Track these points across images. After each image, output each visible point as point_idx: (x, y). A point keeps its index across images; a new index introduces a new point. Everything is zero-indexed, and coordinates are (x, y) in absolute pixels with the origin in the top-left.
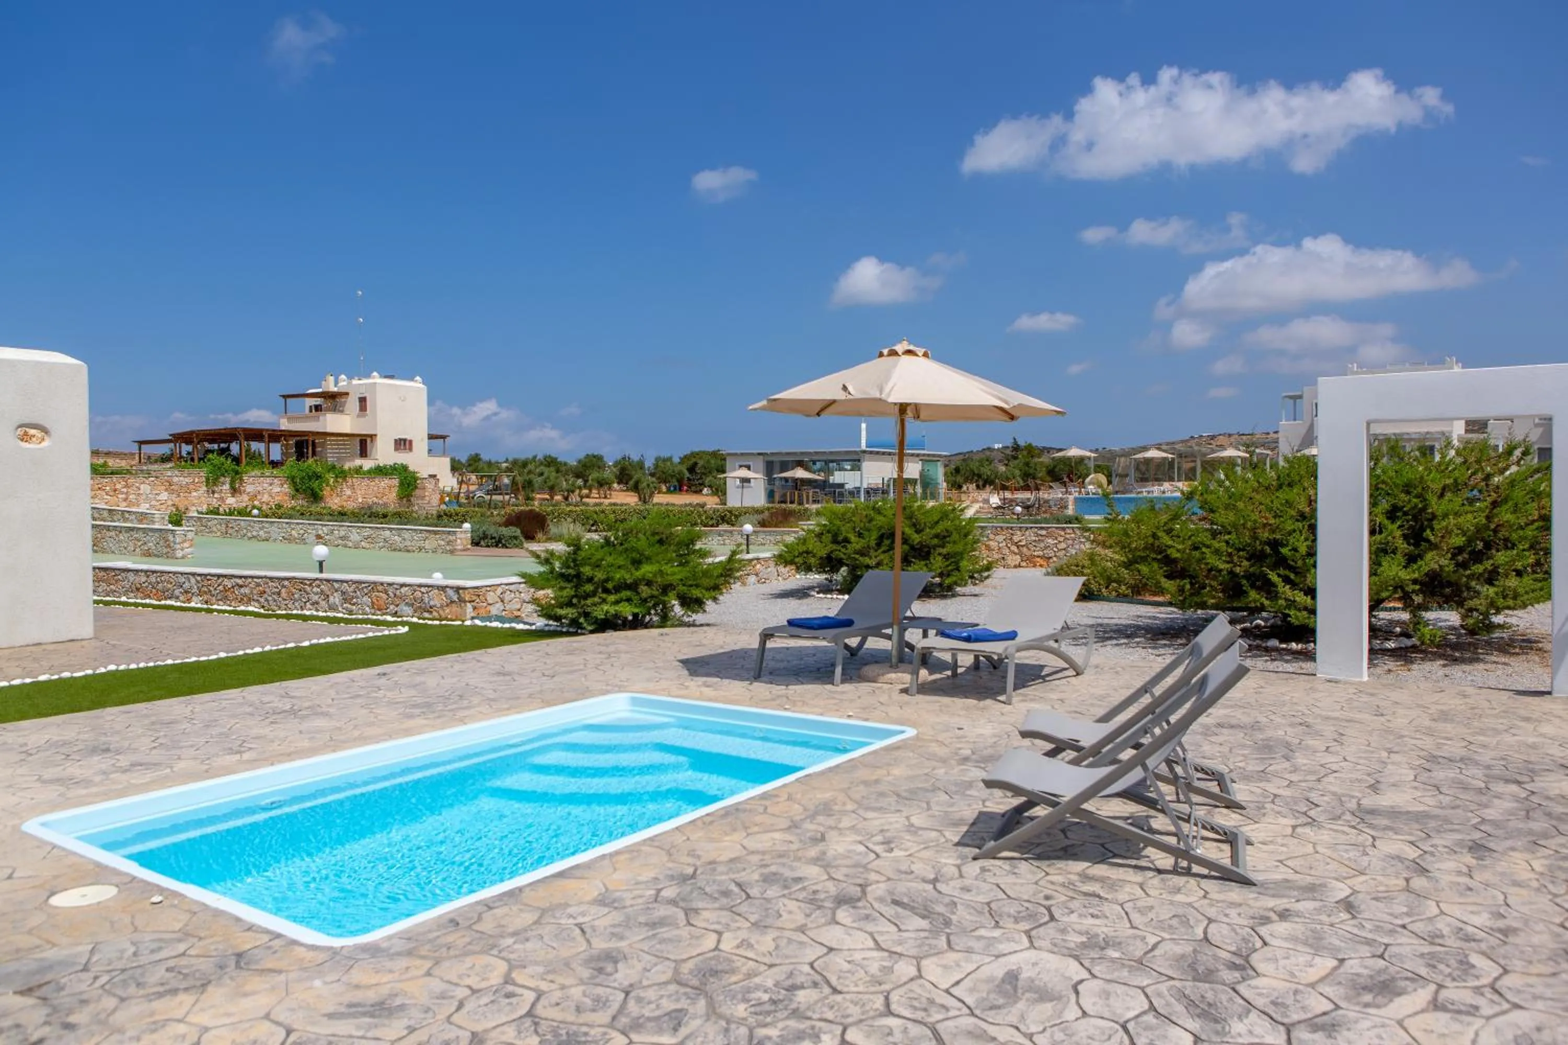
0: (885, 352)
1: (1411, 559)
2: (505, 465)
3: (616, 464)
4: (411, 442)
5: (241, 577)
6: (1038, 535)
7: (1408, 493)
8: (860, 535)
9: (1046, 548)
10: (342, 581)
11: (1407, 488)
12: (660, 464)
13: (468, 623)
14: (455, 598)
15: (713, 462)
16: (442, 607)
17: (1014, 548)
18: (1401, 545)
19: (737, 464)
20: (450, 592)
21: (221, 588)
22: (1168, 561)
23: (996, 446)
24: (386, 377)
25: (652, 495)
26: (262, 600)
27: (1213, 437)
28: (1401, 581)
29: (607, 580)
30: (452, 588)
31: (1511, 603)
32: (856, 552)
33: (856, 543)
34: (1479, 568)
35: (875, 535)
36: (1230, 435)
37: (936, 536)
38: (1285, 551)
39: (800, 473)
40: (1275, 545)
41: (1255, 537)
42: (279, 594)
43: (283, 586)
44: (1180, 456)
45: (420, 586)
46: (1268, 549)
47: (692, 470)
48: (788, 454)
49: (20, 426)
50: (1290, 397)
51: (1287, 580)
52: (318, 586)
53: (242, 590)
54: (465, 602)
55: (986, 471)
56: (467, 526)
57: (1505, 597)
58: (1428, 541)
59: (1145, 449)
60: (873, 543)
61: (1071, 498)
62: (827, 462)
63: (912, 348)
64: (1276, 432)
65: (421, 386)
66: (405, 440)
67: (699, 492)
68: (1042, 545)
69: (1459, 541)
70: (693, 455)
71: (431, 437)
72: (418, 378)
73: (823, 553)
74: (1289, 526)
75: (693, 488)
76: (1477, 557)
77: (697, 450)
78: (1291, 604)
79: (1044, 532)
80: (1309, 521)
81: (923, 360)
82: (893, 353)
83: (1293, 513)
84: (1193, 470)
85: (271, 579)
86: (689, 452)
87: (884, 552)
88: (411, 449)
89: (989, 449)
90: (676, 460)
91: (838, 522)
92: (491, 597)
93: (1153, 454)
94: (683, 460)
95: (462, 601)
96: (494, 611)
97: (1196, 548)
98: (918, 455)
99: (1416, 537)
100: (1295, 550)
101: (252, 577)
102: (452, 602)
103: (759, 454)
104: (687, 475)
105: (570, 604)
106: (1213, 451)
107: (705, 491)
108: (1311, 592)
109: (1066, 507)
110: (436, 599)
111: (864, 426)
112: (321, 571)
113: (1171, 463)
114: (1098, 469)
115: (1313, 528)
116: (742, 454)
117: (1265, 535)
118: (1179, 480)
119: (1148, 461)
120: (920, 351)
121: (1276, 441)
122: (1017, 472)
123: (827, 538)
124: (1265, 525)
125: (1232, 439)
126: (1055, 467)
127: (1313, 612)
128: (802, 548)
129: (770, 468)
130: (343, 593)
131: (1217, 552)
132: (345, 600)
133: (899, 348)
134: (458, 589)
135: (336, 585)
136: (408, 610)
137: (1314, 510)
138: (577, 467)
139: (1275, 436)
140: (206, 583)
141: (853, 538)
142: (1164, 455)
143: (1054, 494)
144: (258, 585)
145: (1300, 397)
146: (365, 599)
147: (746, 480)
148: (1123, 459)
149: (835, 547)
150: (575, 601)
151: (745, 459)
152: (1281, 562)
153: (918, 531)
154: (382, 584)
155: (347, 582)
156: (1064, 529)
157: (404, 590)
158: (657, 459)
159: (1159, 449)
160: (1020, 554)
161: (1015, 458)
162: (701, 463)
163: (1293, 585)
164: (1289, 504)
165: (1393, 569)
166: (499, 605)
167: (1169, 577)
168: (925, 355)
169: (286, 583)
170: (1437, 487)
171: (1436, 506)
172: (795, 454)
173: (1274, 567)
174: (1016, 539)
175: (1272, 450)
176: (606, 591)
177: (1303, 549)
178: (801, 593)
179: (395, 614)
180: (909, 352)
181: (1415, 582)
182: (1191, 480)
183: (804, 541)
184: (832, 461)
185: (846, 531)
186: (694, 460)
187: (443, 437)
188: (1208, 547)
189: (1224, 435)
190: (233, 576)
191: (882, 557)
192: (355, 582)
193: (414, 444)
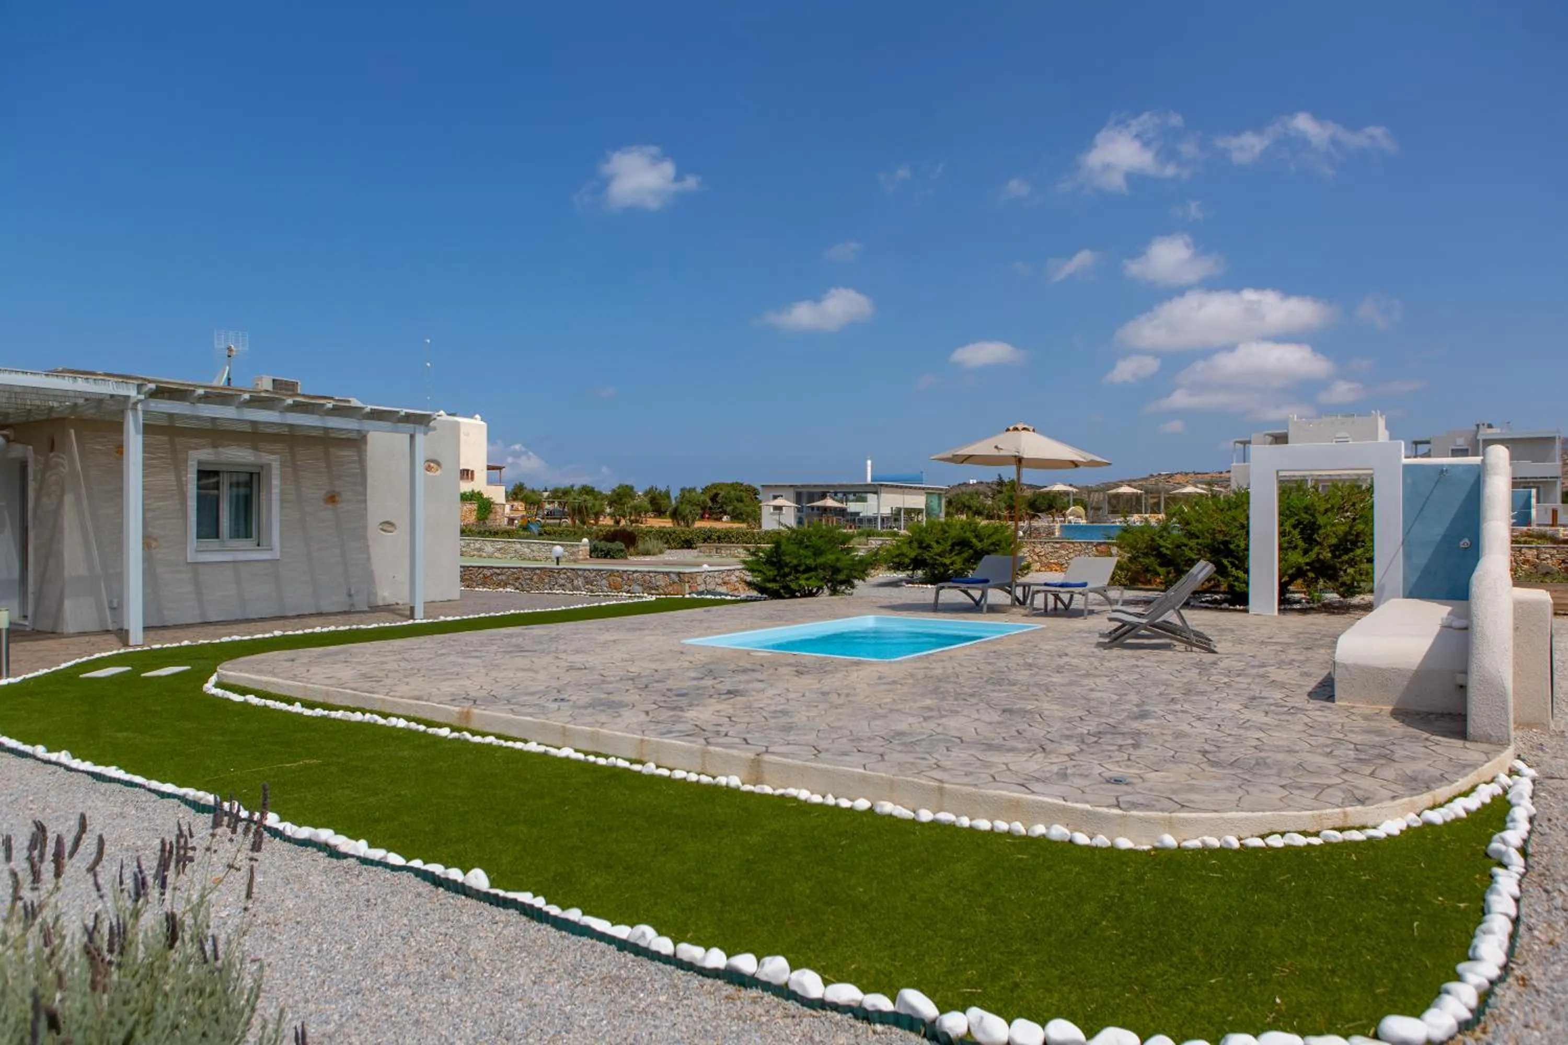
0: (1011, 428)
1: (1306, 552)
2: (546, 494)
3: (646, 494)
4: (472, 472)
5: (498, 568)
6: (1053, 547)
7: (1306, 513)
8: (938, 542)
9: (1060, 557)
10: (585, 570)
11: (1306, 509)
12: (687, 494)
13: (687, 596)
14: (677, 579)
15: (732, 492)
16: (666, 586)
17: (1036, 558)
18: (1301, 543)
19: (771, 495)
20: (673, 576)
21: (481, 576)
22: (1160, 555)
23: (971, 482)
24: (449, 415)
25: (693, 521)
26: (517, 584)
27: (1171, 476)
28: (1300, 563)
29: (799, 565)
30: (674, 573)
31: (1363, 578)
32: (936, 555)
33: (937, 549)
34: (1345, 558)
35: (949, 543)
36: (1187, 474)
37: (993, 544)
38: (1232, 546)
39: (830, 502)
40: (1226, 543)
41: (1214, 539)
42: (531, 579)
43: (535, 574)
44: (1146, 492)
45: (649, 572)
46: (1222, 547)
47: (714, 498)
48: (815, 486)
49: (428, 461)
50: (1241, 442)
51: (1233, 564)
52: (565, 573)
53: (500, 577)
54: (684, 582)
55: (975, 503)
56: (585, 540)
57: (1361, 574)
58: (1316, 541)
59: (1117, 485)
60: (948, 548)
61: (1058, 525)
62: (845, 494)
63: (1026, 426)
64: (1229, 472)
65: (482, 423)
66: (468, 471)
67: (720, 519)
68: (1057, 555)
69: (1334, 541)
70: (714, 486)
71: (489, 468)
72: (477, 416)
73: (913, 554)
74: (1234, 532)
75: (714, 516)
76: (1347, 551)
77: (717, 481)
78: (1237, 579)
79: (1058, 546)
80: (1245, 528)
81: (1032, 433)
82: (1016, 429)
83: (1237, 524)
84: (1158, 504)
85: (525, 569)
86: (709, 484)
87: (956, 555)
88: (472, 479)
89: (965, 484)
90: (699, 490)
91: (924, 534)
92: (699, 580)
93: (1125, 489)
94: (706, 490)
95: (681, 581)
96: (700, 589)
97: (1178, 547)
98: (924, 489)
99: (1310, 540)
100: (1238, 546)
101: (509, 568)
102: (674, 583)
103: (791, 486)
104: (710, 504)
105: (774, 580)
106: (1175, 489)
107: (725, 518)
108: (1247, 571)
109: (1053, 534)
110: (661, 581)
111: (869, 462)
112: (558, 564)
113: (1138, 497)
114: (1076, 502)
115: (1248, 533)
116: (776, 486)
117: (1220, 537)
118: (1146, 513)
119: (1118, 496)
120: (1031, 428)
121: (1229, 480)
122: (1003, 505)
123: (915, 545)
124: (1220, 532)
125: (1189, 478)
126: (1035, 501)
127: (1247, 584)
128: (897, 552)
129: (798, 498)
130: (585, 578)
131: (1191, 549)
132: (587, 583)
133: (1020, 426)
134: (679, 574)
135: (580, 573)
136: (639, 588)
137: (1248, 523)
138: (611, 496)
139: (1227, 475)
140: (468, 572)
141: (934, 545)
142: (1135, 491)
143: (1042, 522)
144: (514, 573)
145: (1249, 442)
146: (604, 582)
147: (779, 508)
148: (1097, 495)
149: (920, 551)
150: (778, 578)
151: (776, 490)
152: (1229, 553)
153: (981, 541)
154: (618, 571)
155: (589, 570)
156: (1073, 543)
157: (635, 575)
158: (682, 490)
159: (1129, 485)
160: (1041, 562)
161: (1000, 492)
162: (722, 493)
163: (1237, 568)
164: (1234, 519)
165: (1296, 558)
166: (703, 586)
167: (1161, 565)
168: (1034, 430)
169: (538, 572)
170: (1322, 509)
171: (1321, 520)
172: (821, 486)
173: (1226, 557)
174: (1037, 550)
175: (1225, 488)
176: (797, 571)
177: (1243, 545)
178: (895, 584)
179: (628, 592)
180: (1024, 429)
181: (1307, 564)
182: (1156, 513)
183: (898, 547)
184: (850, 493)
185: (930, 539)
186: (715, 491)
187: (500, 468)
188: (1186, 545)
189: (1181, 473)
190: (492, 568)
191: (955, 558)
192: (594, 570)
193: (476, 475)
